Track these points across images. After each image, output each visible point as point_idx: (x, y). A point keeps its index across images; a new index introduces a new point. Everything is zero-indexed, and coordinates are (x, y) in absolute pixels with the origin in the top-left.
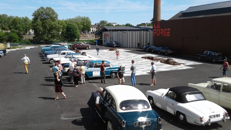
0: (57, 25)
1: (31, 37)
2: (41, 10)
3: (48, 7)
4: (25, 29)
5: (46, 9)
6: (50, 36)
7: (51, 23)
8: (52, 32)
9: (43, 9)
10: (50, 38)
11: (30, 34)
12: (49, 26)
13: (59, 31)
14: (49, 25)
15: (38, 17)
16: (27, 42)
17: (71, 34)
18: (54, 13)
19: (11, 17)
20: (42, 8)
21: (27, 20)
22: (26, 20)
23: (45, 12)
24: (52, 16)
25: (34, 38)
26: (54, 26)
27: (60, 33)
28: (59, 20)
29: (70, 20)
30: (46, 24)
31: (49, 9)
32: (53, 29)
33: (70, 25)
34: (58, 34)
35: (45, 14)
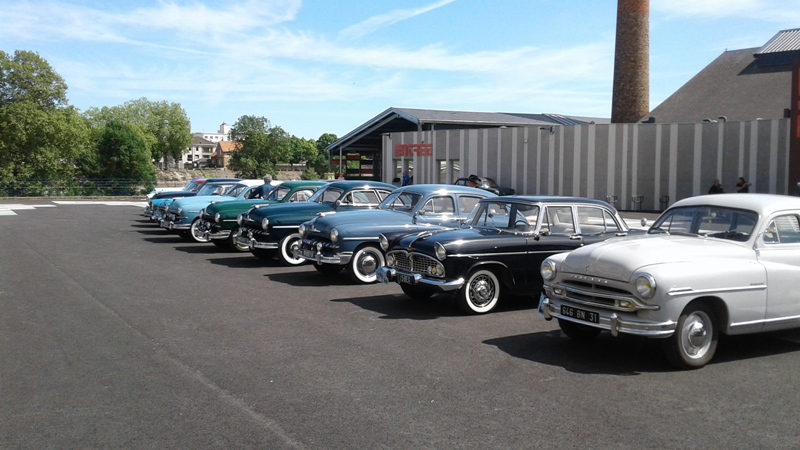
0: (62, 128)
3: (23, 53)
5: (16, 60)
8: (39, 156)
18: (48, 76)
24: (40, 87)
26: (50, 129)
28: (72, 109)
31: (29, 59)
33: (119, 127)
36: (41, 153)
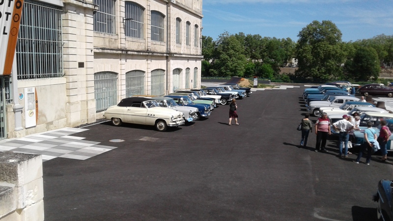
0: (338, 52)
1: (292, 71)
2: (314, 26)
4: (284, 58)
5: (322, 25)
6: (323, 69)
7: (328, 47)
8: (328, 64)
9: (318, 24)
10: (323, 73)
11: (291, 65)
12: (324, 53)
13: (340, 61)
14: (324, 50)
15: (306, 37)
16: (285, 78)
17: (362, 66)
19: (266, 39)
20: (316, 23)
21: (289, 44)
22: (287, 43)
23: (319, 29)
24: (331, 35)
25: (296, 72)
26: (333, 53)
27: (343, 65)
28: (343, 43)
29: (364, 43)
30: (319, 50)
31: (327, 24)
32: (330, 59)
33: (364, 50)
34: (338, 66)
35: (319, 33)
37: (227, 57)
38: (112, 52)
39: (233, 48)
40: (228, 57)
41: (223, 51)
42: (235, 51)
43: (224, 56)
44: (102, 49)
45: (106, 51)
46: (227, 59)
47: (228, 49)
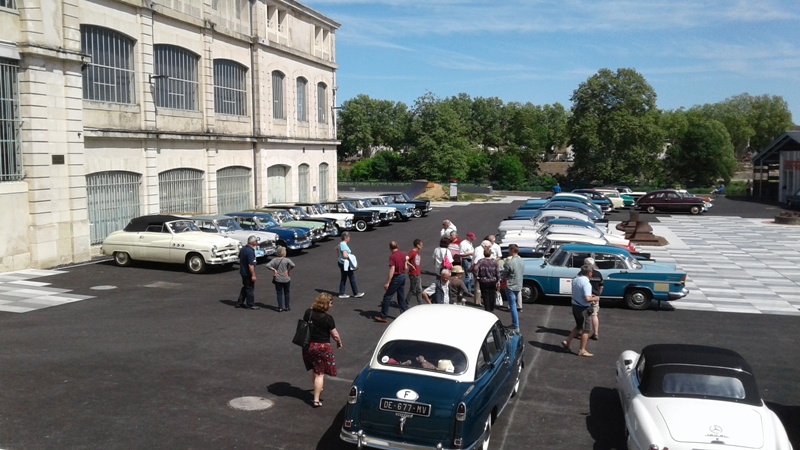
0: (651, 129)
1: (562, 169)
2: (602, 80)
3: (624, 70)
4: (544, 143)
5: (618, 77)
6: (622, 166)
7: (628, 121)
8: (631, 153)
9: (609, 75)
10: (622, 172)
11: (564, 158)
12: (620, 133)
13: (655, 148)
14: (621, 127)
15: (587, 102)
16: (549, 183)
17: (698, 158)
19: (512, 106)
20: (605, 73)
21: (559, 115)
22: (554, 113)
23: (611, 84)
24: (635, 97)
25: (570, 170)
26: (639, 131)
27: (662, 156)
28: (660, 112)
29: (707, 112)
30: (611, 126)
31: (629, 75)
32: (635, 144)
33: (699, 126)
34: (653, 158)
35: (611, 93)
36: (633, 151)
37: (432, 142)
38: (125, 135)
39: (443, 124)
40: (434, 143)
41: (424, 130)
42: (448, 130)
43: (426, 140)
44: (103, 131)
45: (111, 135)
46: (431, 146)
47: (434, 125)
